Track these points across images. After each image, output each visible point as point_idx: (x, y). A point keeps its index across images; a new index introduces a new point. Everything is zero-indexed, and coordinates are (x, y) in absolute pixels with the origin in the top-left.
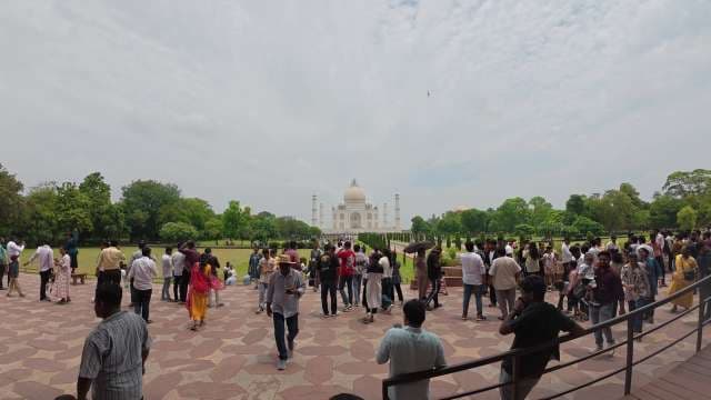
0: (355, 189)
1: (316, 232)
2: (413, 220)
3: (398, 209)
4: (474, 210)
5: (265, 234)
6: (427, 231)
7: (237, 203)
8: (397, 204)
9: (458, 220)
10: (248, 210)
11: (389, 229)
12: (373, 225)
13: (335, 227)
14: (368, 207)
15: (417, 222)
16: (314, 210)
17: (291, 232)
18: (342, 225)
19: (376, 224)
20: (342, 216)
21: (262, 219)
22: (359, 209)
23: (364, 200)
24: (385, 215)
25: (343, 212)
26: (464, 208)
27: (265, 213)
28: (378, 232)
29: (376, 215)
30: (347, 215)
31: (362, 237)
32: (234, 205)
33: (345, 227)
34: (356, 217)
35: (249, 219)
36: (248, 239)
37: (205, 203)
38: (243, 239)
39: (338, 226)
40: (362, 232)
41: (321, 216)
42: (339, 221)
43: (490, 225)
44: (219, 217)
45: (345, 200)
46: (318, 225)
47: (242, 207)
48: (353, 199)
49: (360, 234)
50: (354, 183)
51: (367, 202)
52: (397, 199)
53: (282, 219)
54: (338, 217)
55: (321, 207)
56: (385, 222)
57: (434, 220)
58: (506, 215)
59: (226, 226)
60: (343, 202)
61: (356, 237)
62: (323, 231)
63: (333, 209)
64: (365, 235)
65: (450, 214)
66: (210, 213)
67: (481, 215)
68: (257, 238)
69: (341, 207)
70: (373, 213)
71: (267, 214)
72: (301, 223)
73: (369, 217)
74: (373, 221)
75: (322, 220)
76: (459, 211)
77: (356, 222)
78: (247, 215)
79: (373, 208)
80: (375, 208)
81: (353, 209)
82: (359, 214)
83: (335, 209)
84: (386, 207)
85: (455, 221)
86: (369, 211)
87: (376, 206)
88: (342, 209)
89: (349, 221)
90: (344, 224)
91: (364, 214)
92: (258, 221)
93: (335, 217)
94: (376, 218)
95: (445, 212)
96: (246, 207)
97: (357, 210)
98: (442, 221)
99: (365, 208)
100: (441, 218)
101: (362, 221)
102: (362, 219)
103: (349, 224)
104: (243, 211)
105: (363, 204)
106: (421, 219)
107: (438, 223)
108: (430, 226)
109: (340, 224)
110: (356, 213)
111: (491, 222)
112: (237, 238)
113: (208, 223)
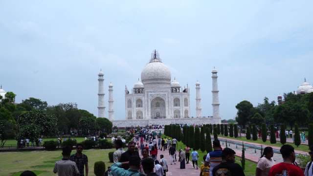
0: (156, 65)
1: (105, 126)
2: (237, 107)
3: (215, 92)
6: (258, 122)
8: (215, 85)
9: (304, 106)
10: (11, 96)
11: (204, 118)
12: (182, 114)
13: (130, 118)
14: (175, 89)
15: (244, 108)
16: (101, 95)
17: (72, 126)
18: (140, 115)
19: (186, 112)
20: (139, 103)
22: (163, 92)
23: (170, 80)
24: (198, 100)
25: (140, 96)
27: (32, 100)
28: (189, 123)
29: (186, 100)
30: (147, 99)
33: (146, 117)
34: (158, 103)
35: (12, 108)
36: (12, 137)
39: (134, 116)
40: (168, 124)
41: (110, 102)
42: (135, 109)
45: (143, 81)
46: (105, 115)
47: (3, 93)
48: (154, 79)
49: (166, 127)
50: (155, 56)
51: (174, 83)
52: (215, 78)
53: (58, 108)
54: (134, 104)
55: (110, 91)
56: (198, 109)
57: (267, 106)
60: (140, 84)
61: (162, 131)
63: (127, 92)
65: (290, 97)
69: (138, 90)
70: (182, 97)
71: (36, 102)
72: (84, 113)
73: (177, 102)
74: (182, 108)
75: (113, 107)
76: (303, 93)
77: (158, 110)
78: (8, 103)
79: (181, 91)
80: (185, 91)
81: (154, 92)
82: (162, 99)
83: (130, 93)
84: (199, 89)
85: (299, 107)
86: (176, 95)
87: (186, 88)
88: (139, 92)
89: (150, 110)
90: (142, 113)
91: (169, 99)
92: (25, 112)
93: (129, 103)
94: (186, 105)
95: (282, 95)
96: (8, 93)
97: (160, 94)
98: (280, 108)
99: (170, 90)
100: (277, 104)
101: (167, 108)
102: (167, 105)
103: (150, 113)
104: (4, 97)
105: (168, 86)
106: (252, 105)
107: (275, 111)
108: (263, 115)
109: (137, 113)
110: (158, 98)
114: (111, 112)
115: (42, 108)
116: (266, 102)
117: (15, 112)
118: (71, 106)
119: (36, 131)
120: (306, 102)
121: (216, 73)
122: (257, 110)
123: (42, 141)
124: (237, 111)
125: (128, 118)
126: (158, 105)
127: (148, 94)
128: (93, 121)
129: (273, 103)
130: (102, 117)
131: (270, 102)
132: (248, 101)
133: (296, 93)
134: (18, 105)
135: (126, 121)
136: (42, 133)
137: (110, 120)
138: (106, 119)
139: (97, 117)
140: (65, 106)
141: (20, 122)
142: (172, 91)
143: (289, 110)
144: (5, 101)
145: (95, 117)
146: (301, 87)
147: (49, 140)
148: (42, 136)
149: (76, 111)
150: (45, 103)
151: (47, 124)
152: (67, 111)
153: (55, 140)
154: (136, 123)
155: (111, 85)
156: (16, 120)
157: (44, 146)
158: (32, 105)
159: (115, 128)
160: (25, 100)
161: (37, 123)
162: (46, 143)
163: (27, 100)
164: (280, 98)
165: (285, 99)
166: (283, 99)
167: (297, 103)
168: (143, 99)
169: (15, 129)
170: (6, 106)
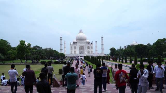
0: (81, 34)
2: (110, 50)
3: (102, 44)
4: (141, 45)
6: (117, 55)
7: (24, 42)
8: (102, 42)
10: (29, 45)
11: (98, 54)
12: (90, 52)
13: (72, 53)
14: (88, 43)
15: (113, 50)
16: (61, 45)
17: (51, 56)
18: (75, 52)
19: (92, 51)
20: (75, 48)
22: (83, 44)
23: (86, 40)
24: (96, 47)
25: (75, 45)
26: (136, 44)
27: (37, 46)
29: (92, 47)
30: (78, 47)
32: (22, 43)
33: (77, 53)
34: (82, 48)
35: (30, 49)
36: (29, 59)
37: (6, 41)
38: (27, 59)
39: (73, 52)
41: (65, 47)
42: (73, 50)
43: (149, 52)
44: (14, 49)
45: (76, 40)
46: (63, 52)
47: (26, 44)
48: (80, 39)
49: (85, 56)
50: (81, 31)
51: (88, 41)
52: (102, 39)
53: (46, 49)
54: (73, 48)
56: (96, 50)
57: (121, 50)
60: (75, 41)
61: (83, 58)
64: (88, 57)
65: (129, 46)
66: (9, 46)
69: (75, 43)
70: (90, 46)
72: (55, 51)
73: (89, 48)
74: (90, 50)
75: (65, 49)
76: (133, 45)
77: (82, 50)
78: (28, 47)
79: (90, 44)
80: (91, 44)
81: (81, 44)
82: (83, 47)
83: (72, 44)
84: (97, 43)
85: (131, 50)
86: (88, 45)
87: (92, 43)
88: (75, 44)
89: (79, 50)
90: (76, 51)
91: (86, 47)
92: (34, 50)
93: (71, 48)
94: (92, 49)
95: (126, 46)
96: (28, 44)
97: (83, 45)
98: (125, 50)
99: (86, 43)
100: (124, 49)
101: (85, 50)
102: (85, 49)
103: (79, 51)
104: (27, 45)
105: (85, 42)
108: (119, 52)
109: (74, 52)
110: (82, 46)
111: (150, 50)
112: (24, 59)
113: (9, 52)
114: (64, 51)
115: (40, 49)
116: (120, 48)
117: (31, 51)
118: (51, 49)
119: (38, 57)
120: (134, 48)
121: (103, 37)
122: (117, 51)
123: (40, 61)
124: (110, 51)
125: (71, 53)
126: (82, 49)
127: (78, 45)
128: (58, 54)
129: (123, 49)
130: (62, 53)
131: (122, 48)
132: (114, 48)
133: (131, 45)
134: (32, 48)
135: (70, 54)
136: (40, 58)
137: (65, 54)
138: (63, 53)
139: (60, 53)
140: (48, 48)
141: (33, 54)
142: (87, 44)
143: (128, 51)
144: (27, 47)
145: (59, 53)
146: (132, 43)
147: (43, 61)
148: (40, 59)
149: (52, 50)
150: (41, 47)
151: (42, 55)
152: (49, 51)
153: (45, 61)
154: (74, 55)
155: (65, 41)
156: (31, 53)
157: (41, 63)
158: (37, 48)
159: (66, 57)
160: (34, 46)
161: (38, 54)
162: (41, 62)
163: (35, 46)
164: (125, 47)
165: (127, 47)
166: (126, 47)
168: (76, 47)
169: (31, 57)
170: (28, 48)
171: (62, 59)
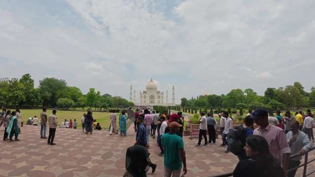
0: (152, 83)
1: (132, 104)
2: (181, 100)
3: (173, 94)
4: (214, 95)
5: (107, 105)
7: (94, 89)
8: (173, 91)
9: (205, 100)
10: (99, 93)
11: (169, 104)
12: (161, 102)
13: (141, 102)
14: (158, 92)
15: (184, 101)
16: (131, 94)
17: (120, 104)
18: (145, 101)
19: (162, 101)
20: (145, 97)
21: (105, 97)
23: (156, 89)
24: (167, 97)
25: (146, 95)
26: (209, 94)
27: (107, 94)
28: (163, 105)
29: (162, 97)
30: (148, 95)
31: (155, 107)
32: (92, 90)
33: (147, 103)
34: (152, 97)
35: (99, 97)
36: (98, 107)
37: (78, 89)
38: (96, 107)
39: (143, 102)
40: (155, 105)
41: (134, 96)
42: (143, 99)
43: (223, 103)
44: (85, 96)
45: (147, 89)
46: (133, 101)
47: (96, 92)
48: (150, 88)
49: (154, 107)
51: (158, 90)
52: (173, 89)
53: (115, 98)
54: (143, 97)
55: (134, 92)
56: (167, 100)
57: (193, 100)
58: (231, 98)
59: (88, 100)
61: (152, 108)
62: (136, 104)
63: (141, 93)
64: (157, 106)
65: (201, 97)
66: (80, 94)
67: (218, 98)
68: (103, 107)
69: (145, 92)
70: (161, 95)
71: (108, 95)
72: (124, 100)
73: (159, 97)
75: (135, 98)
76: (206, 95)
77: (152, 100)
80: (162, 93)
81: (151, 93)
84: (167, 92)
86: (159, 95)
89: (149, 100)
91: (156, 96)
93: (141, 97)
94: (162, 98)
97: (153, 94)
98: (197, 101)
100: (196, 99)
102: (155, 98)
105: (156, 91)
106: (186, 100)
107: (195, 101)
108: (191, 103)
110: (152, 96)
111: (223, 101)
112: (93, 107)
113: (80, 99)
114: (134, 100)
115: (110, 97)
121: (174, 87)
122: (189, 101)
124: (181, 101)
126: (152, 98)
128: (127, 103)
131: (194, 98)
143: (200, 101)
148: (108, 107)
154: (143, 105)
155: (135, 90)
156: (100, 101)
157: (109, 111)
159: (135, 106)
162: (109, 109)
164: (198, 97)
167: (204, 99)
169: (100, 104)
171: (130, 108)
